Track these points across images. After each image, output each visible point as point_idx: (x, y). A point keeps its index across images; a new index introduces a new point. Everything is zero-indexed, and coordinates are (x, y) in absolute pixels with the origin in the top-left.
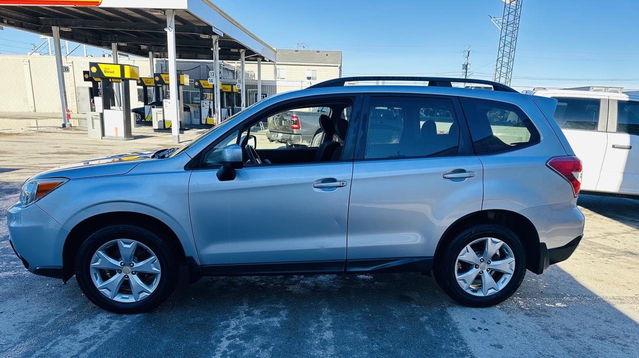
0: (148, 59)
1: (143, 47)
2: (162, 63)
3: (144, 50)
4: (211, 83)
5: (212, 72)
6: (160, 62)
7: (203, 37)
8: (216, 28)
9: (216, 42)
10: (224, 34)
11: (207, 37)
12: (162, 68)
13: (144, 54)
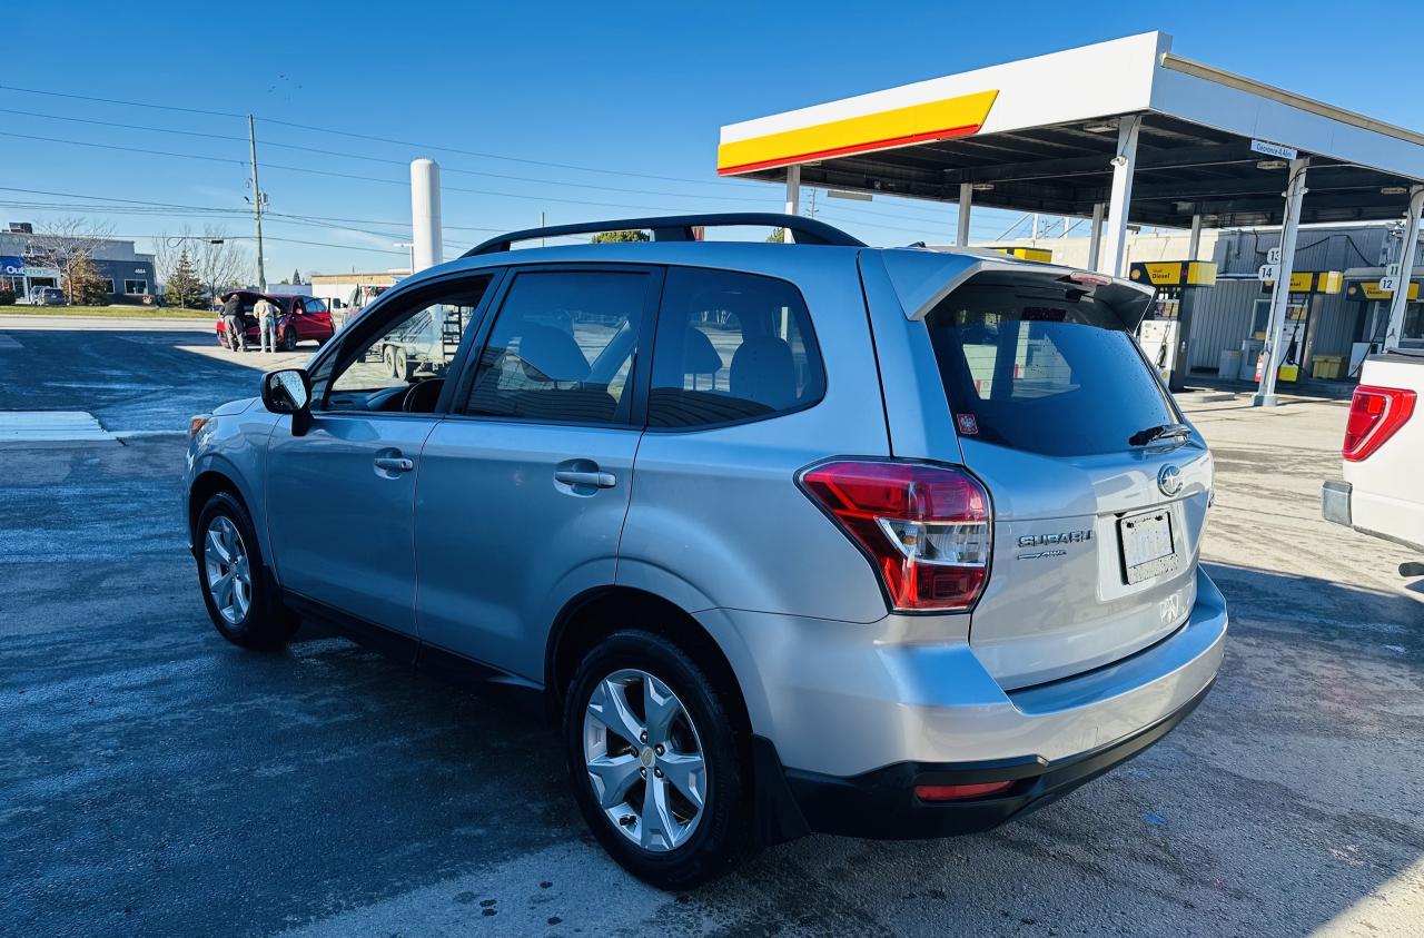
0: (1189, 232)
1: (1183, 206)
2: (1232, 238)
3: (1185, 211)
4: (1267, 279)
5: (1275, 250)
6: (1227, 238)
7: (1264, 165)
8: (1266, 142)
9: (1297, 175)
10: (1301, 154)
11: (1275, 165)
12: (1229, 249)
13: (1183, 221)
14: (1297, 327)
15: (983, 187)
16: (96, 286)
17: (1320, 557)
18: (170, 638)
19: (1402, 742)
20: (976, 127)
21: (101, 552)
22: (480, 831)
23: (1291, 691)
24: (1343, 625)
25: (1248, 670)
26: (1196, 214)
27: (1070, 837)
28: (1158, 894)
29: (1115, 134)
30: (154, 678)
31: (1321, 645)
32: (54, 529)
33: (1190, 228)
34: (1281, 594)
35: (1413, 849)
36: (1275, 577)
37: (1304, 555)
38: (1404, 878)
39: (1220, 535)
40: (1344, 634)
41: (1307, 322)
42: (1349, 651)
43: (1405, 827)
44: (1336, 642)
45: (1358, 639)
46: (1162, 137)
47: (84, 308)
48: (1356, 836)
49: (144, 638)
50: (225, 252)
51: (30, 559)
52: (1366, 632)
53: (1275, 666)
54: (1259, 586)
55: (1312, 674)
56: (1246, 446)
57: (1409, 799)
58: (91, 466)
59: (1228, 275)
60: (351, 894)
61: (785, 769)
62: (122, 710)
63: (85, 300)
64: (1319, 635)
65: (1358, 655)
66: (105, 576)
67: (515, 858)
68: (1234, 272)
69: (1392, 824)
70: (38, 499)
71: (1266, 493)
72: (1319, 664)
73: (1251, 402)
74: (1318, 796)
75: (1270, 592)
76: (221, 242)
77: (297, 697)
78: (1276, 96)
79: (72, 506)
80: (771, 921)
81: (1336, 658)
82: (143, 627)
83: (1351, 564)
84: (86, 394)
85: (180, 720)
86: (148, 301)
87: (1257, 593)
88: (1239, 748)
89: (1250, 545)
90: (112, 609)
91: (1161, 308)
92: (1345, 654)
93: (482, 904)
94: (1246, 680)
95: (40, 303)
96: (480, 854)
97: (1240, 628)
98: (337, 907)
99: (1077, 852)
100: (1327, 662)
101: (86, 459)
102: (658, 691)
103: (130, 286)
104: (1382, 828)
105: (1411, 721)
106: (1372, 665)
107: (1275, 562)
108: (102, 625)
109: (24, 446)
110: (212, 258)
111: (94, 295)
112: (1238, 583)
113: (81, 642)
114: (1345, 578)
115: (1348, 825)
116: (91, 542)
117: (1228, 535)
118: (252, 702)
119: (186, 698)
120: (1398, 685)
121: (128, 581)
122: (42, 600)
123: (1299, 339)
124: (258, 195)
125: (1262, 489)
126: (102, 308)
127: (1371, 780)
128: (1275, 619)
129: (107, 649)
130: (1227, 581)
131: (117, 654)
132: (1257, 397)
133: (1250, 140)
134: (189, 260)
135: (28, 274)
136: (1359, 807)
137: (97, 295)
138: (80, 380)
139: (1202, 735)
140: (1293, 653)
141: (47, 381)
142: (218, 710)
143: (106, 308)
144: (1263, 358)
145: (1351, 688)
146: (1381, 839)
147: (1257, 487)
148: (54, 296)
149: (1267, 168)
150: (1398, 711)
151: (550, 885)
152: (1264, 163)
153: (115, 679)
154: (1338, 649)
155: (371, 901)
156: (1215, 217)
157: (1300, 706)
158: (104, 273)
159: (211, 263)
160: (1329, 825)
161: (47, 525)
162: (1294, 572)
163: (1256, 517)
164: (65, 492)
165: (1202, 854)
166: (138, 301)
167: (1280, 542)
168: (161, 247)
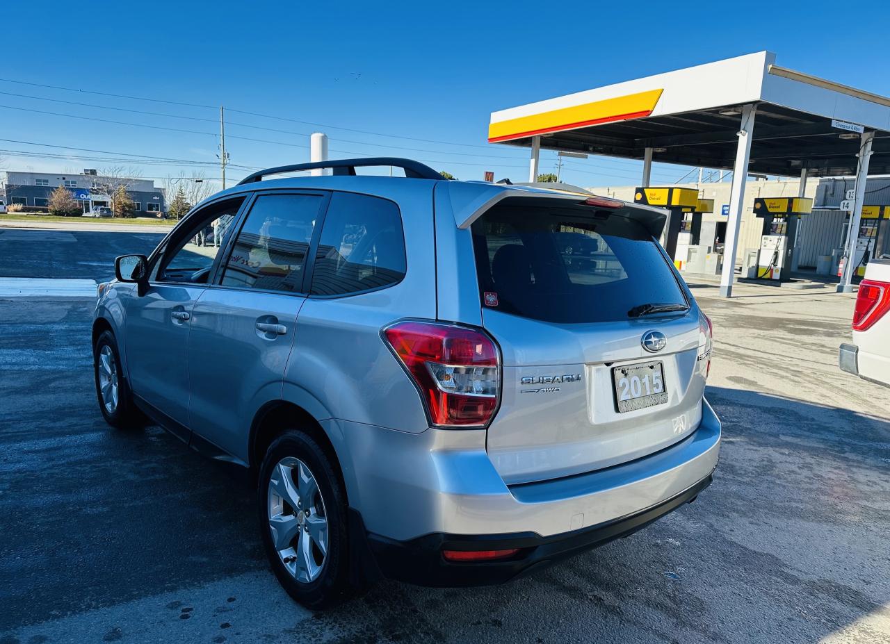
2: (829, 183)
4: (845, 209)
5: (851, 191)
7: (844, 137)
8: (842, 121)
9: (866, 143)
10: (867, 130)
11: (851, 136)
12: (826, 191)
13: (795, 173)
14: (869, 242)
15: (660, 150)
16: (130, 206)
17: (852, 394)
18: (74, 421)
19: (873, 528)
20: (649, 112)
21: (59, 365)
22: (205, 559)
23: (803, 488)
24: (856, 443)
25: (776, 471)
26: (804, 167)
27: (607, 586)
28: (655, 632)
29: (740, 116)
30: (52, 446)
31: (835, 456)
32: (39, 350)
33: (800, 176)
34: (816, 419)
35: (856, 609)
36: (816, 407)
37: (841, 393)
38: (844, 632)
39: (786, 377)
40: (854, 449)
41: (876, 238)
42: (853, 461)
43: (857, 593)
44: (846, 455)
45: (863, 453)
46: (776, 119)
47: (123, 219)
48: (817, 597)
49: (58, 420)
50: (204, 188)
51: (16, 368)
52: (870, 448)
53: (797, 470)
54: (803, 413)
55: (822, 476)
56: (824, 319)
57: (866, 571)
58: (81, 312)
59: (826, 207)
60: (101, 598)
61: (368, 533)
62: (21, 465)
63: (123, 214)
64: (836, 449)
65: (859, 464)
66: (54, 380)
67: (219, 579)
68: (830, 205)
69: (847, 590)
70: (39, 331)
71: (828, 350)
72: (830, 470)
73: (834, 289)
74: (799, 566)
75: (810, 417)
76: (202, 181)
77: (133, 462)
78: (849, 92)
79: (56, 336)
80: (372, 636)
81: (843, 466)
82: (60, 413)
83: (873, 400)
84: (99, 269)
85: (53, 474)
86: (159, 215)
87: (800, 418)
88: (752, 528)
89: (805, 385)
90: (48, 400)
91: (775, 227)
92: (851, 463)
93: (183, 611)
94: (773, 479)
95: (97, 216)
96: (197, 575)
97: (780, 441)
98: (89, 606)
99: (609, 598)
100: (835, 468)
101: (80, 308)
102: (305, 473)
103: (151, 207)
104: (839, 592)
105: (884, 513)
106: (868, 472)
107: (818, 397)
108: (37, 410)
109: (47, 299)
110: (196, 190)
111: (128, 212)
112: (788, 410)
113: (19, 421)
114: (867, 410)
115: (813, 588)
116: (57, 358)
117: (792, 377)
118: (103, 464)
119: (64, 459)
120: (882, 487)
121: (68, 384)
122: (9, 394)
123: (871, 249)
124: (224, 154)
125: (826, 347)
126: (131, 219)
127: (842, 556)
128: (808, 437)
129: (32, 426)
130: (781, 409)
131: (37, 429)
132: (838, 286)
133: (831, 120)
134: (183, 192)
135: (92, 199)
136: (827, 576)
137: (129, 212)
138: (100, 261)
139: (728, 517)
140: (813, 461)
141: (80, 261)
142: (79, 469)
143: (135, 219)
144: (843, 261)
145: (847, 488)
146: (836, 601)
147: (823, 346)
148: (105, 212)
149: (846, 138)
150: (876, 506)
151: (234, 600)
152: (845, 135)
153: (25, 446)
154: (846, 459)
155: (113, 603)
156: (816, 170)
157: (806, 499)
158: (134, 199)
159: (195, 193)
160: (800, 588)
161: (36, 347)
162: (831, 404)
163: (816, 366)
164: (56, 327)
165: (698, 604)
166: (154, 216)
167: (826, 383)
168: (167, 184)
